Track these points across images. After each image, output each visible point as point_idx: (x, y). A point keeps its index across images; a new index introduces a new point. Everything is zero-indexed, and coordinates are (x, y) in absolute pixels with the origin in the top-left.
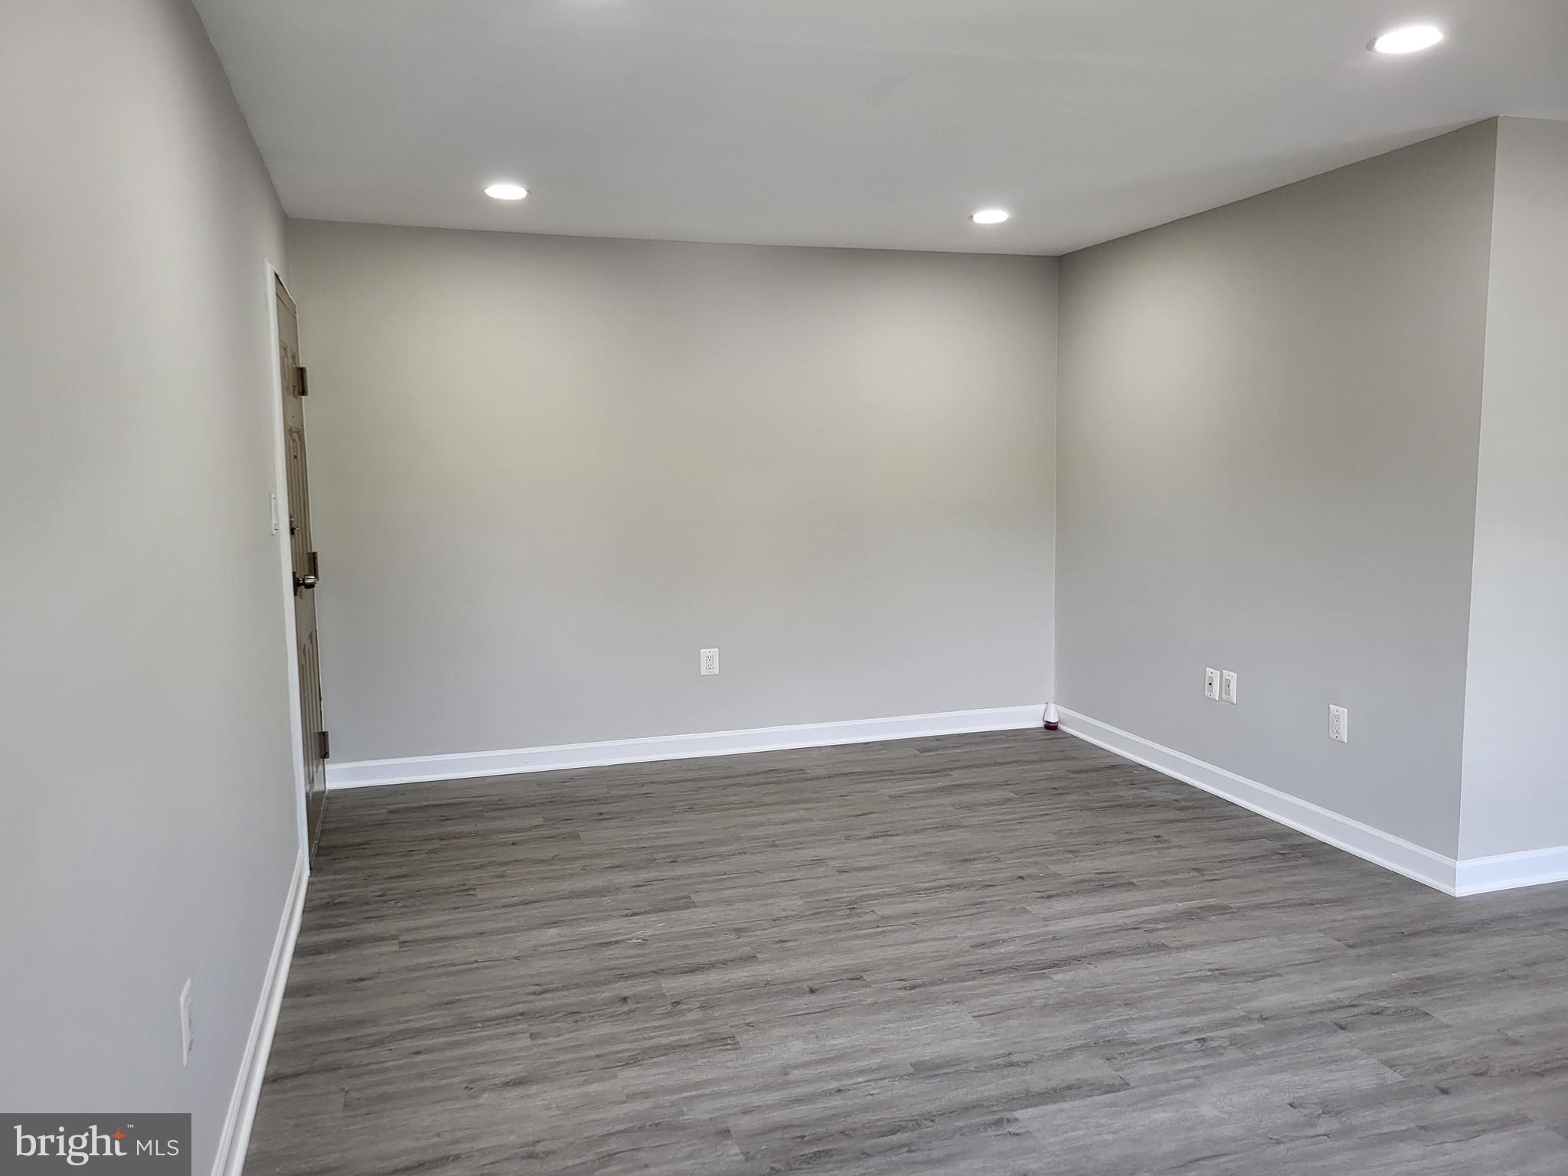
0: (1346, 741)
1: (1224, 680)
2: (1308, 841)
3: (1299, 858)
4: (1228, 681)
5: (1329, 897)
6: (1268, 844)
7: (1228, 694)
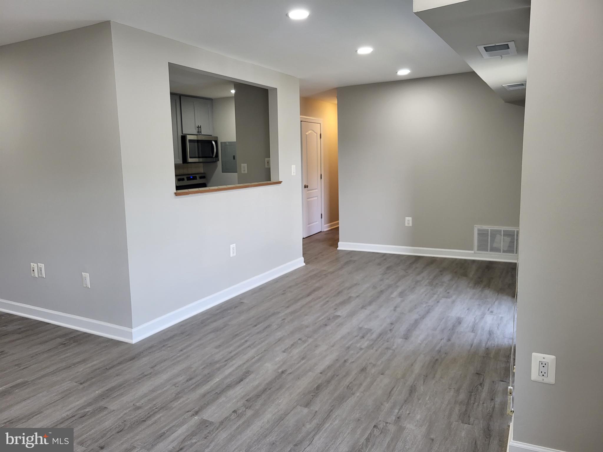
0: (90, 287)
1: (39, 268)
2: (79, 333)
3: (72, 344)
4: (41, 268)
5: (79, 361)
6: (59, 340)
7: (41, 274)
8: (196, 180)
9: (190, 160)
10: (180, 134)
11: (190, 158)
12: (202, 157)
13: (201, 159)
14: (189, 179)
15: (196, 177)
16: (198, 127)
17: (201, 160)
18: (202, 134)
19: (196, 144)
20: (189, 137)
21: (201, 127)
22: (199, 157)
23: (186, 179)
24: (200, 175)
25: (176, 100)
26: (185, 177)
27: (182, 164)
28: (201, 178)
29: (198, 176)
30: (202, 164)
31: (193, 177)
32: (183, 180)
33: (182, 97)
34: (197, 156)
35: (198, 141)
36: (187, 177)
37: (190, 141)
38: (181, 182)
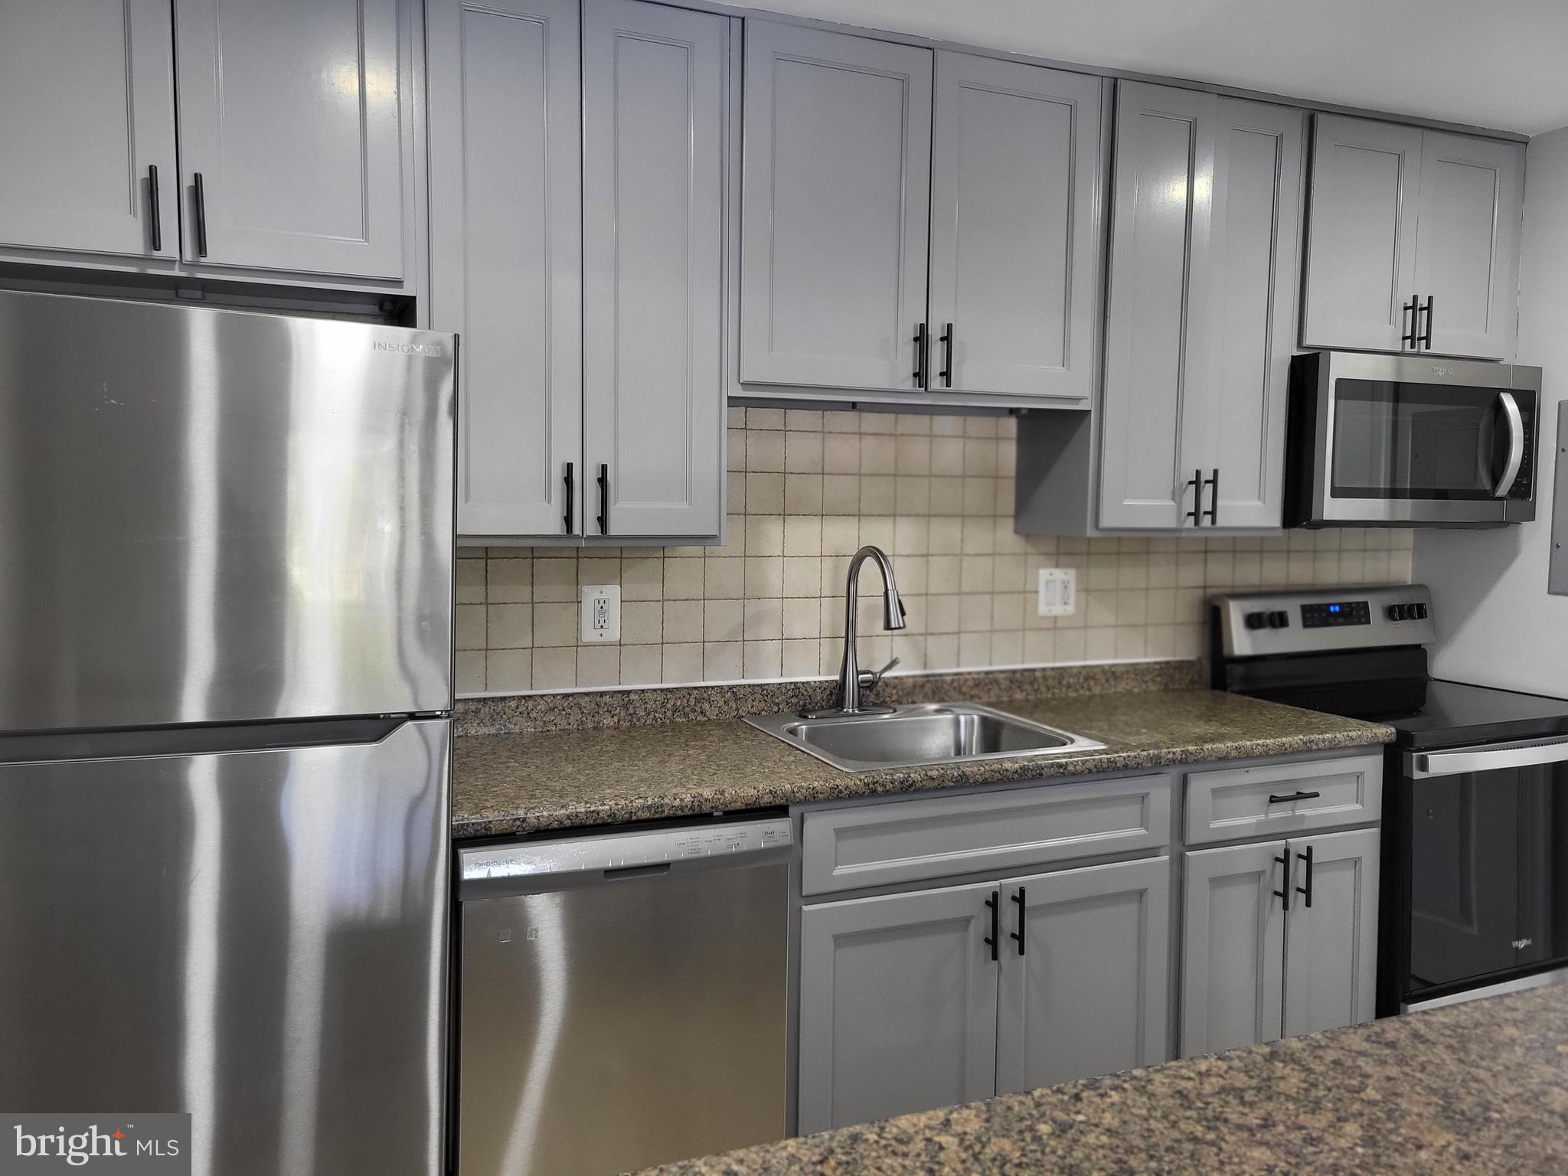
8: (1359, 623)
9: (1333, 508)
10: (1285, 350)
11: (1336, 493)
12: (1416, 494)
13: (1409, 502)
14: (1315, 617)
15: (1365, 605)
16: (1414, 307)
17: (1405, 509)
18: (1432, 351)
19: (1385, 408)
20: (1340, 367)
21: (1429, 308)
22: (1393, 493)
23: (1295, 617)
24: (1394, 599)
25: (1279, 140)
26: (1292, 608)
27: (1281, 533)
28: (1394, 613)
29: (1376, 605)
30: (1407, 536)
31: (1341, 605)
32: (1279, 620)
33: (1322, 120)
34: (1383, 484)
35: (1398, 392)
36: (1304, 608)
37: (1349, 389)
38: (1263, 633)
